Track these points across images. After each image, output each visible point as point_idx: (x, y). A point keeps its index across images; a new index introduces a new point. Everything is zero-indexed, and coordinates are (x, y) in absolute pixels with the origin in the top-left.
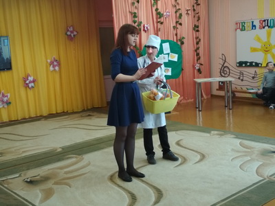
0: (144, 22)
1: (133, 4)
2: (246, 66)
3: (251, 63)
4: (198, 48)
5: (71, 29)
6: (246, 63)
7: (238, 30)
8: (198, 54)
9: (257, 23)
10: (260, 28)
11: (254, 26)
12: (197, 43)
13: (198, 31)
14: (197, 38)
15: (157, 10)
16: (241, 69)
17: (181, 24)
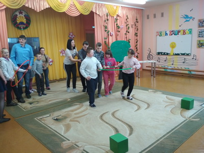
0: (110, 31)
1: (105, 21)
2: (162, 54)
3: (164, 53)
4: (137, 45)
5: (71, 34)
6: (161, 53)
7: (158, 36)
8: (137, 48)
9: (168, 32)
10: (170, 35)
11: (166, 34)
12: (137, 42)
13: (137, 36)
14: (136, 40)
15: (117, 24)
16: (159, 56)
17: (129, 32)
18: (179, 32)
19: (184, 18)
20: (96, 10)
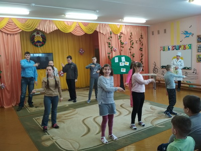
0: (114, 47)
1: (109, 38)
4: (142, 59)
7: (162, 51)
8: (142, 62)
9: (170, 47)
10: (172, 50)
11: (169, 49)
13: (142, 51)
14: (141, 54)
15: (121, 41)
17: (133, 48)
18: (180, 47)
19: (184, 34)
20: (100, 30)
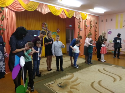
0: (81, 28)
4: (96, 37)
5: (58, 29)
8: (96, 39)
12: (96, 35)
13: (96, 31)
15: (85, 24)
20: (75, 16)
